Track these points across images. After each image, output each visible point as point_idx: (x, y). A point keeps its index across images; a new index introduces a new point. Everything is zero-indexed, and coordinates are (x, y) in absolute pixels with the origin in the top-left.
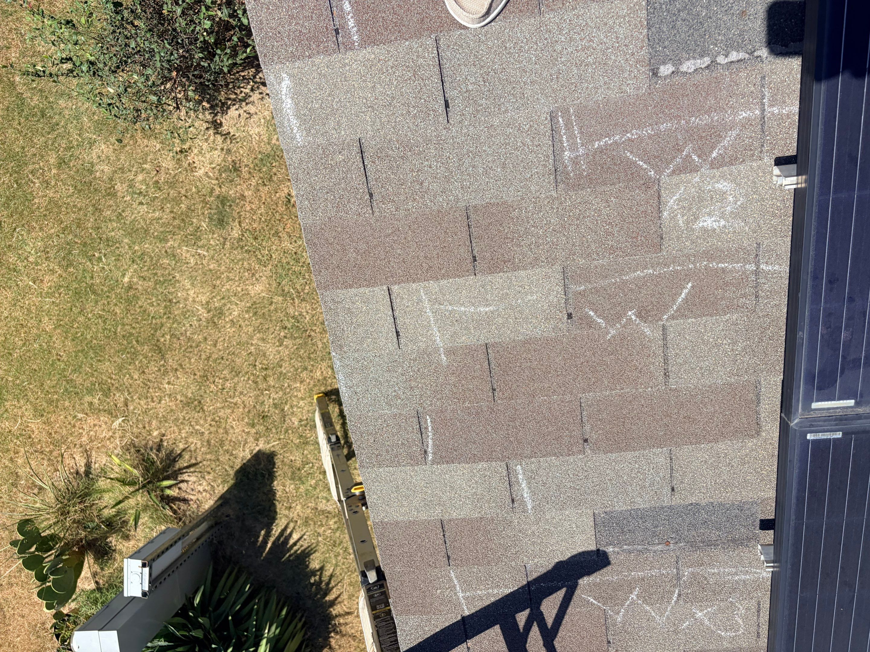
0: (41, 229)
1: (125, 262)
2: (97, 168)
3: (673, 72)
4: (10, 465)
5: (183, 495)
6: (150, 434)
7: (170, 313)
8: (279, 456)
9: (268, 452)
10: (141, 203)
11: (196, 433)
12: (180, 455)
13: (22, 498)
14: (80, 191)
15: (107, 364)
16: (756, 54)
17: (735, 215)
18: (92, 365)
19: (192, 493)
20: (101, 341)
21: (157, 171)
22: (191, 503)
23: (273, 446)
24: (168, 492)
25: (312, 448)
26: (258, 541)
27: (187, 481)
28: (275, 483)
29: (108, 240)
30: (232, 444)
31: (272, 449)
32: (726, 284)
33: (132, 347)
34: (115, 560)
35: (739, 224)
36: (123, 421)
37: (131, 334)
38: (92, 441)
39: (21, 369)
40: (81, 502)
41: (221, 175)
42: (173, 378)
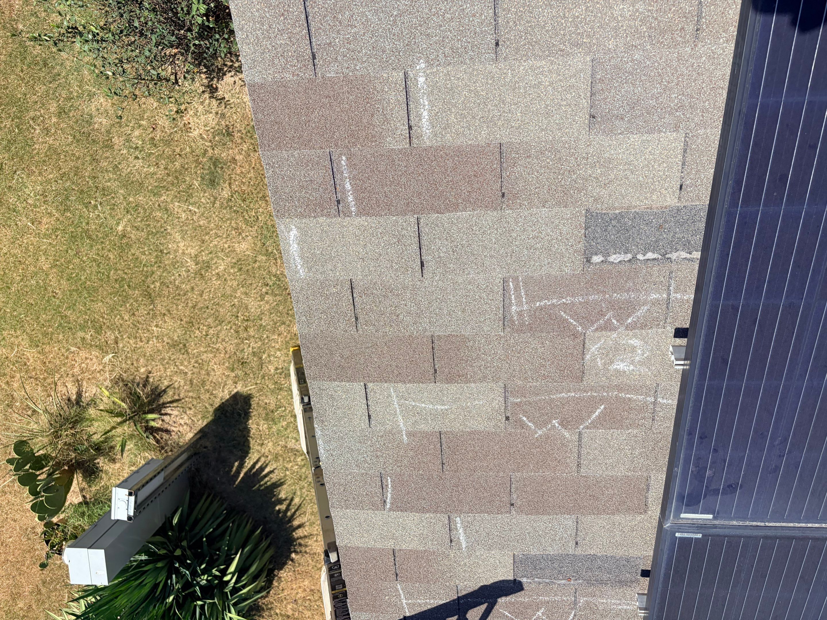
0: (40, 174)
1: (119, 212)
2: (96, 120)
3: (602, 261)
4: (6, 387)
5: (166, 426)
6: (138, 371)
7: (160, 263)
8: (255, 399)
9: (245, 394)
10: (137, 158)
11: (180, 373)
12: (165, 391)
13: (17, 418)
14: (78, 141)
15: (100, 304)
16: (667, 256)
17: (642, 363)
18: (86, 304)
19: (174, 425)
20: (94, 283)
21: (154, 129)
22: (173, 433)
23: (250, 390)
24: (153, 424)
25: (286, 393)
26: (231, 471)
27: (170, 415)
28: (250, 421)
29: (104, 189)
30: (212, 384)
31: (249, 392)
32: (631, 409)
33: (123, 291)
34: (101, 478)
35: (644, 370)
36: (113, 357)
37: (123, 279)
38: (83, 373)
39: (18, 302)
40: (73, 427)
41: (214, 137)
42: (160, 322)
